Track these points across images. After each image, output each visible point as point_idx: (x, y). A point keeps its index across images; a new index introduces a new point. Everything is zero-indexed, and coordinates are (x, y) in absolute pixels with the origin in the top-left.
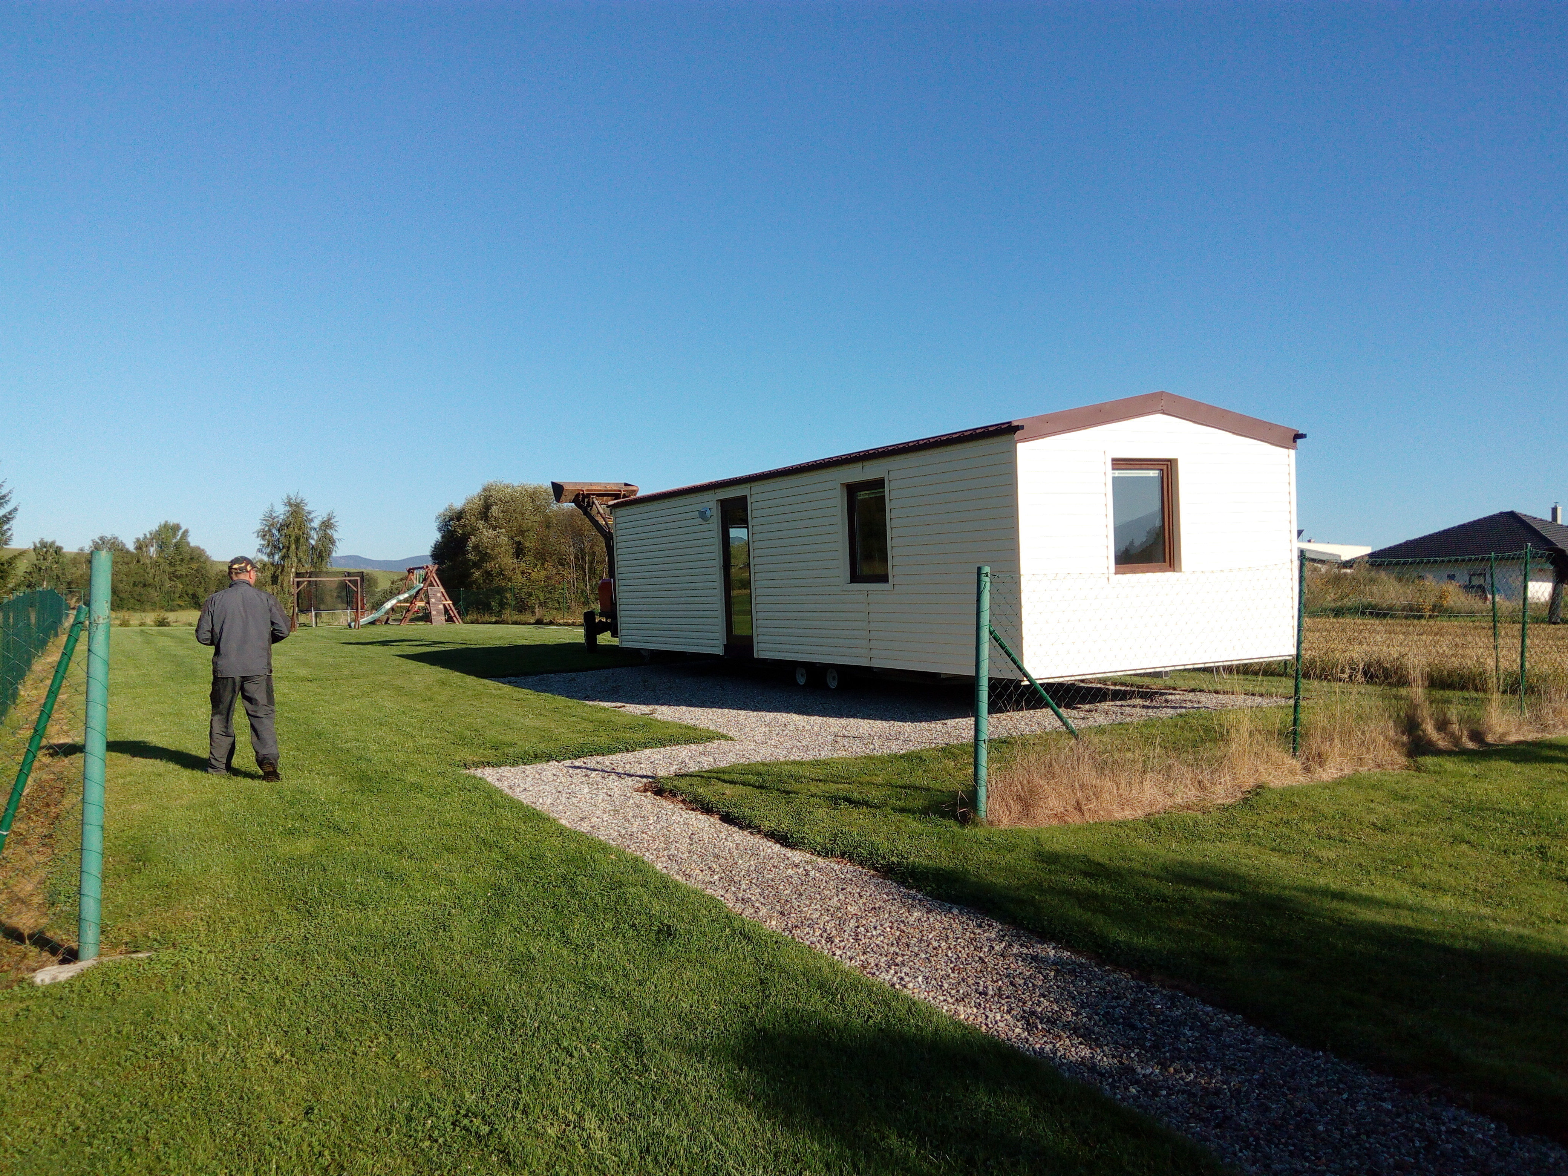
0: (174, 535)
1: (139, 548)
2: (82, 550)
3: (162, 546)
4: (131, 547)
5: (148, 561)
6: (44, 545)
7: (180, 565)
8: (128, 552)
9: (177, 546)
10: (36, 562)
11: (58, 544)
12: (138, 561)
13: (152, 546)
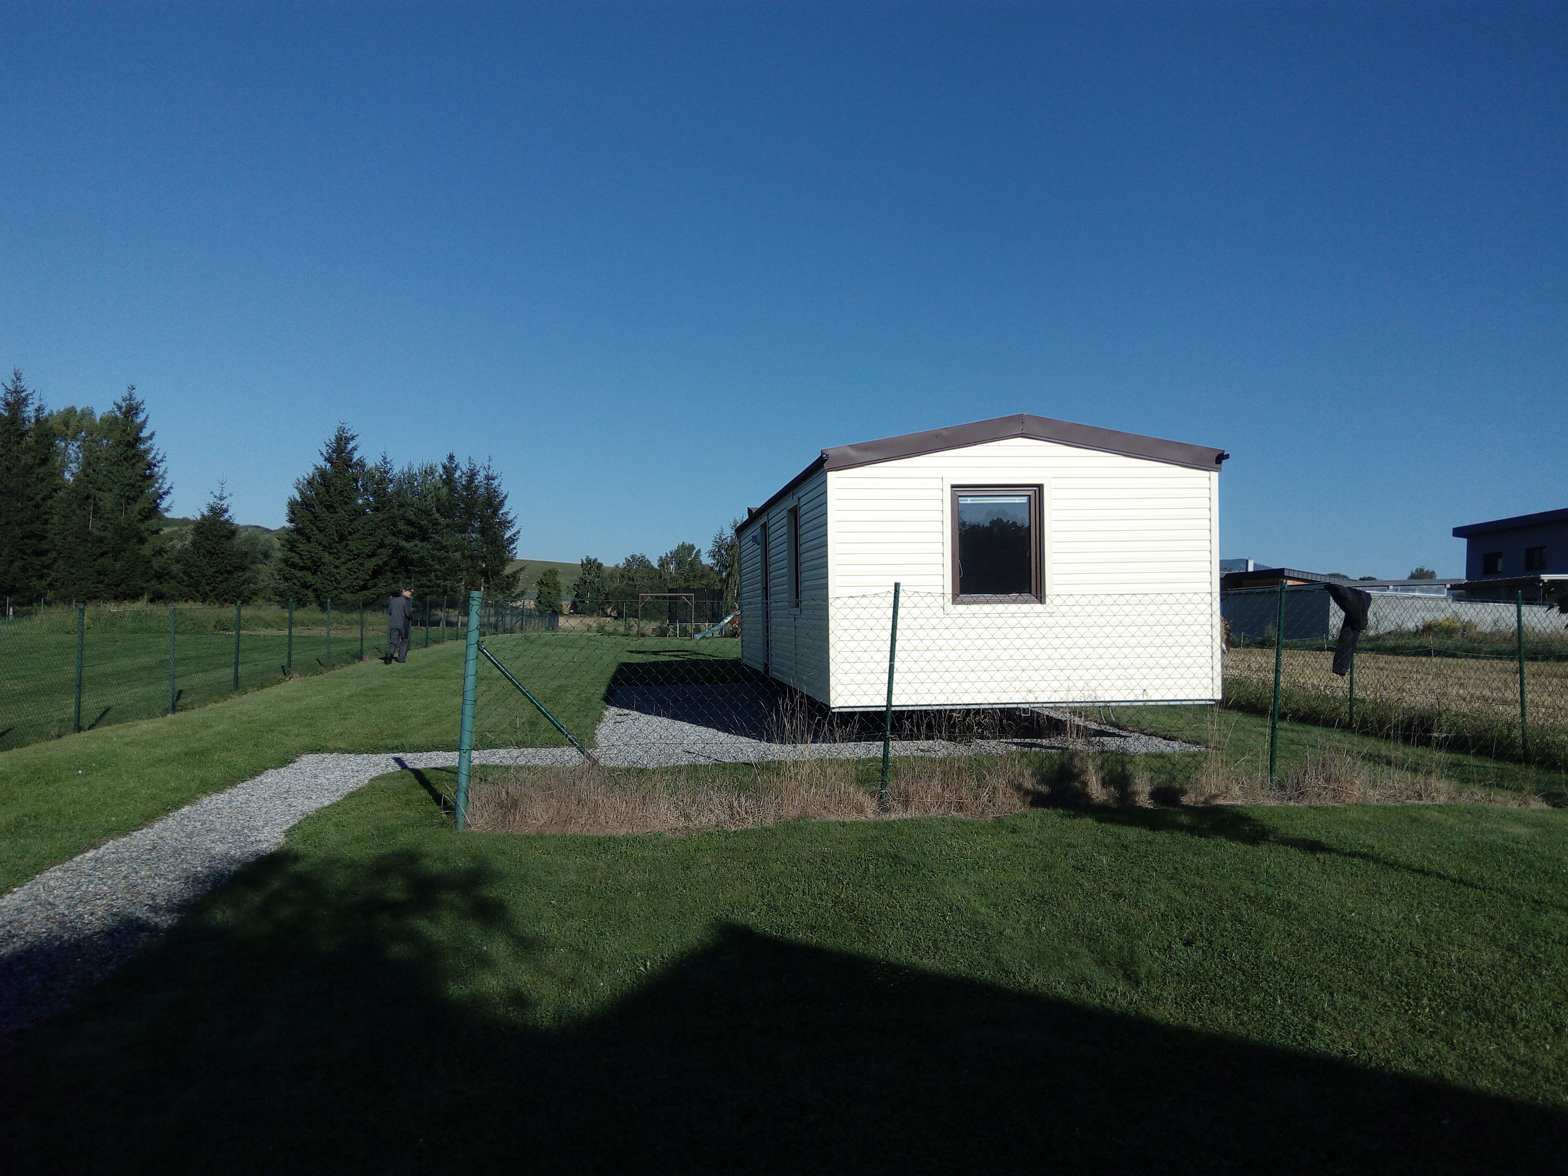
0: (690, 555)
1: (661, 565)
2: (617, 566)
3: (680, 564)
4: (655, 564)
5: (668, 577)
6: (589, 561)
7: (693, 580)
8: (653, 568)
9: (691, 564)
10: (583, 576)
11: (599, 561)
12: (660, 577)
13: (672, 564)
